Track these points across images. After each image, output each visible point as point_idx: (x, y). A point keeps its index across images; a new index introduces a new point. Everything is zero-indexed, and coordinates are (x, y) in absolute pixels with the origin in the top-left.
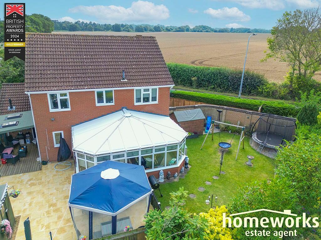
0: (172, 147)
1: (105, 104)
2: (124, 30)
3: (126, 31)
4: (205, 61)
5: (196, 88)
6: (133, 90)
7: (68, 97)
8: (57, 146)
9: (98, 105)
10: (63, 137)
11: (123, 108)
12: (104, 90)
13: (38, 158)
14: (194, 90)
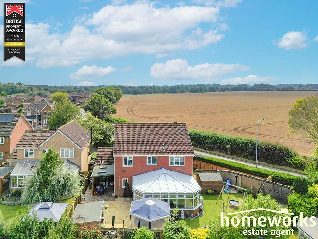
0: (189, 196)
1: (152, 164)
2: (179, 92)
3: (181, 92)
4: (248, 128)
5: (230, 155)
6: (169, 157)
7: (132, 159)
8: (124, 187)
9: (148, 164)
10: (127, 182)
11: (162, 167)
12: (151, 156)
13: (113, 194)
14: (228, 156)
